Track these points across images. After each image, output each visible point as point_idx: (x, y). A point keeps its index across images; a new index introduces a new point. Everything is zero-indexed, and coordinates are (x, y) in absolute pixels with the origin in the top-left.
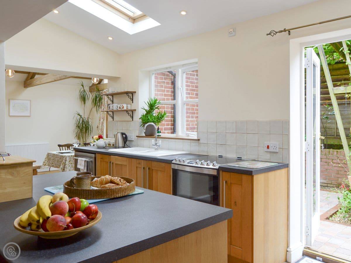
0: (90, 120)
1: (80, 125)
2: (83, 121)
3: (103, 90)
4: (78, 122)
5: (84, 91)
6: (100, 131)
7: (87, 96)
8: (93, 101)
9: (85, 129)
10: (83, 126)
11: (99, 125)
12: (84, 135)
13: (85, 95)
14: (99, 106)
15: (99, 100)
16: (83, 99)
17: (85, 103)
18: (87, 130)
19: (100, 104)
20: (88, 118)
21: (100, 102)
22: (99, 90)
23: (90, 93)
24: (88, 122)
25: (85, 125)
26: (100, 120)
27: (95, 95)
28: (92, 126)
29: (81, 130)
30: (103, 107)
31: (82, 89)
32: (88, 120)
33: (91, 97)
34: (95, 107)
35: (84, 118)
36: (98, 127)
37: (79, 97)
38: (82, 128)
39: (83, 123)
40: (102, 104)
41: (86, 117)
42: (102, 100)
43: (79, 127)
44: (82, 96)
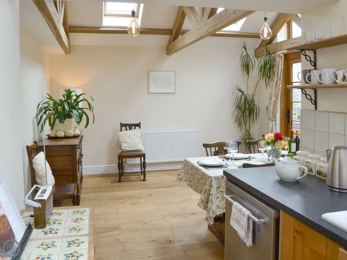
0: (255, 98)
1: (242, 104)
2: (246, 100)
3: (276, 52)
4: (239, 101)
5: (248, 55)
6: (271, 115)
7: (252, 64)
8: (261, 71)
9: (249, 112)
10: (245, 106)
11: (270, 105)
12: (248, 119)
13: (249, 61)
14: (270, 77)
15: (269, 68)
16: (247, 67)
17: (248, 73)
18: (251, 113)
19: (272, 74)
20: (253, 95)
21: (271, 71)
22: (270, 53)
23: (255, 59)
24: (253, 101)
25: (249, 105)
26: (271, 99)
27: (264, 60)
28: (258, 107)
29: (243, 113)
30: (276, 78)
31: (245, 53)
32: (253, 98)
33: (257, 64)
34: (264, 79)
35: (248, 95)
36: (267, 109)
37: (240, 65)
38: (244, 110)
39: (245, 102)
40: (274, 75)
41: (250, 93)
42: (274, 68)
43: (240, 107)
44: (244, 63)
